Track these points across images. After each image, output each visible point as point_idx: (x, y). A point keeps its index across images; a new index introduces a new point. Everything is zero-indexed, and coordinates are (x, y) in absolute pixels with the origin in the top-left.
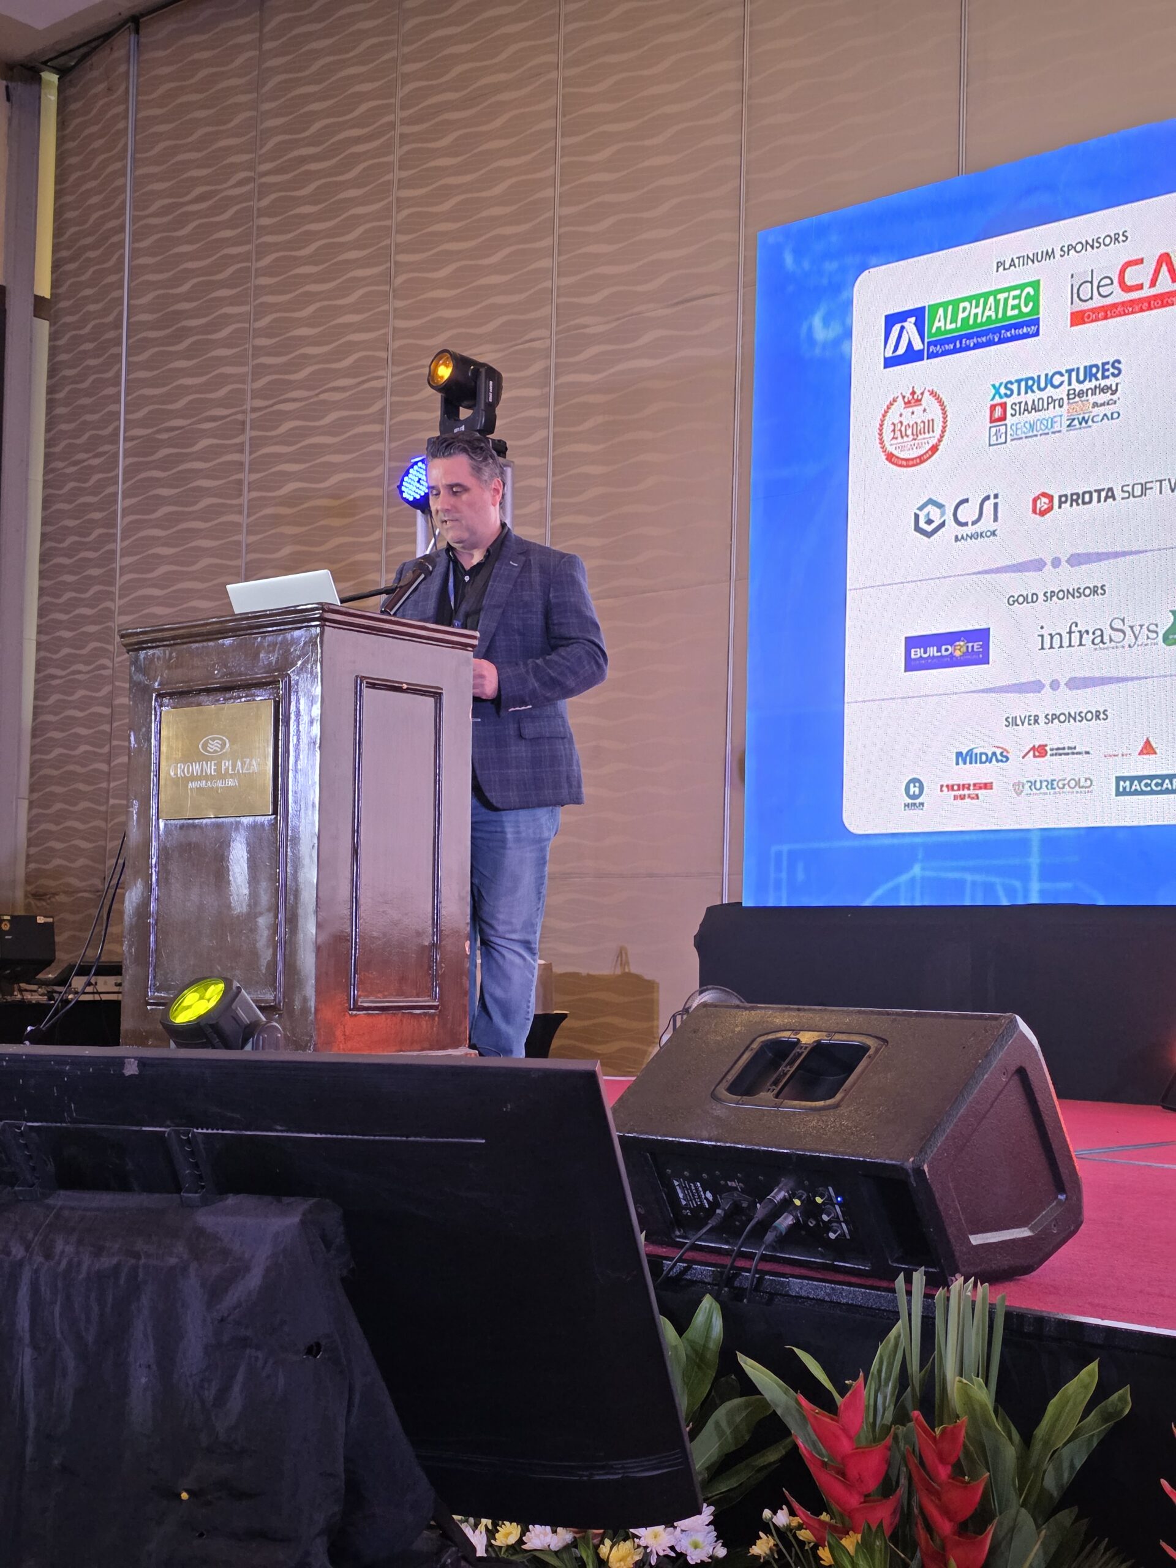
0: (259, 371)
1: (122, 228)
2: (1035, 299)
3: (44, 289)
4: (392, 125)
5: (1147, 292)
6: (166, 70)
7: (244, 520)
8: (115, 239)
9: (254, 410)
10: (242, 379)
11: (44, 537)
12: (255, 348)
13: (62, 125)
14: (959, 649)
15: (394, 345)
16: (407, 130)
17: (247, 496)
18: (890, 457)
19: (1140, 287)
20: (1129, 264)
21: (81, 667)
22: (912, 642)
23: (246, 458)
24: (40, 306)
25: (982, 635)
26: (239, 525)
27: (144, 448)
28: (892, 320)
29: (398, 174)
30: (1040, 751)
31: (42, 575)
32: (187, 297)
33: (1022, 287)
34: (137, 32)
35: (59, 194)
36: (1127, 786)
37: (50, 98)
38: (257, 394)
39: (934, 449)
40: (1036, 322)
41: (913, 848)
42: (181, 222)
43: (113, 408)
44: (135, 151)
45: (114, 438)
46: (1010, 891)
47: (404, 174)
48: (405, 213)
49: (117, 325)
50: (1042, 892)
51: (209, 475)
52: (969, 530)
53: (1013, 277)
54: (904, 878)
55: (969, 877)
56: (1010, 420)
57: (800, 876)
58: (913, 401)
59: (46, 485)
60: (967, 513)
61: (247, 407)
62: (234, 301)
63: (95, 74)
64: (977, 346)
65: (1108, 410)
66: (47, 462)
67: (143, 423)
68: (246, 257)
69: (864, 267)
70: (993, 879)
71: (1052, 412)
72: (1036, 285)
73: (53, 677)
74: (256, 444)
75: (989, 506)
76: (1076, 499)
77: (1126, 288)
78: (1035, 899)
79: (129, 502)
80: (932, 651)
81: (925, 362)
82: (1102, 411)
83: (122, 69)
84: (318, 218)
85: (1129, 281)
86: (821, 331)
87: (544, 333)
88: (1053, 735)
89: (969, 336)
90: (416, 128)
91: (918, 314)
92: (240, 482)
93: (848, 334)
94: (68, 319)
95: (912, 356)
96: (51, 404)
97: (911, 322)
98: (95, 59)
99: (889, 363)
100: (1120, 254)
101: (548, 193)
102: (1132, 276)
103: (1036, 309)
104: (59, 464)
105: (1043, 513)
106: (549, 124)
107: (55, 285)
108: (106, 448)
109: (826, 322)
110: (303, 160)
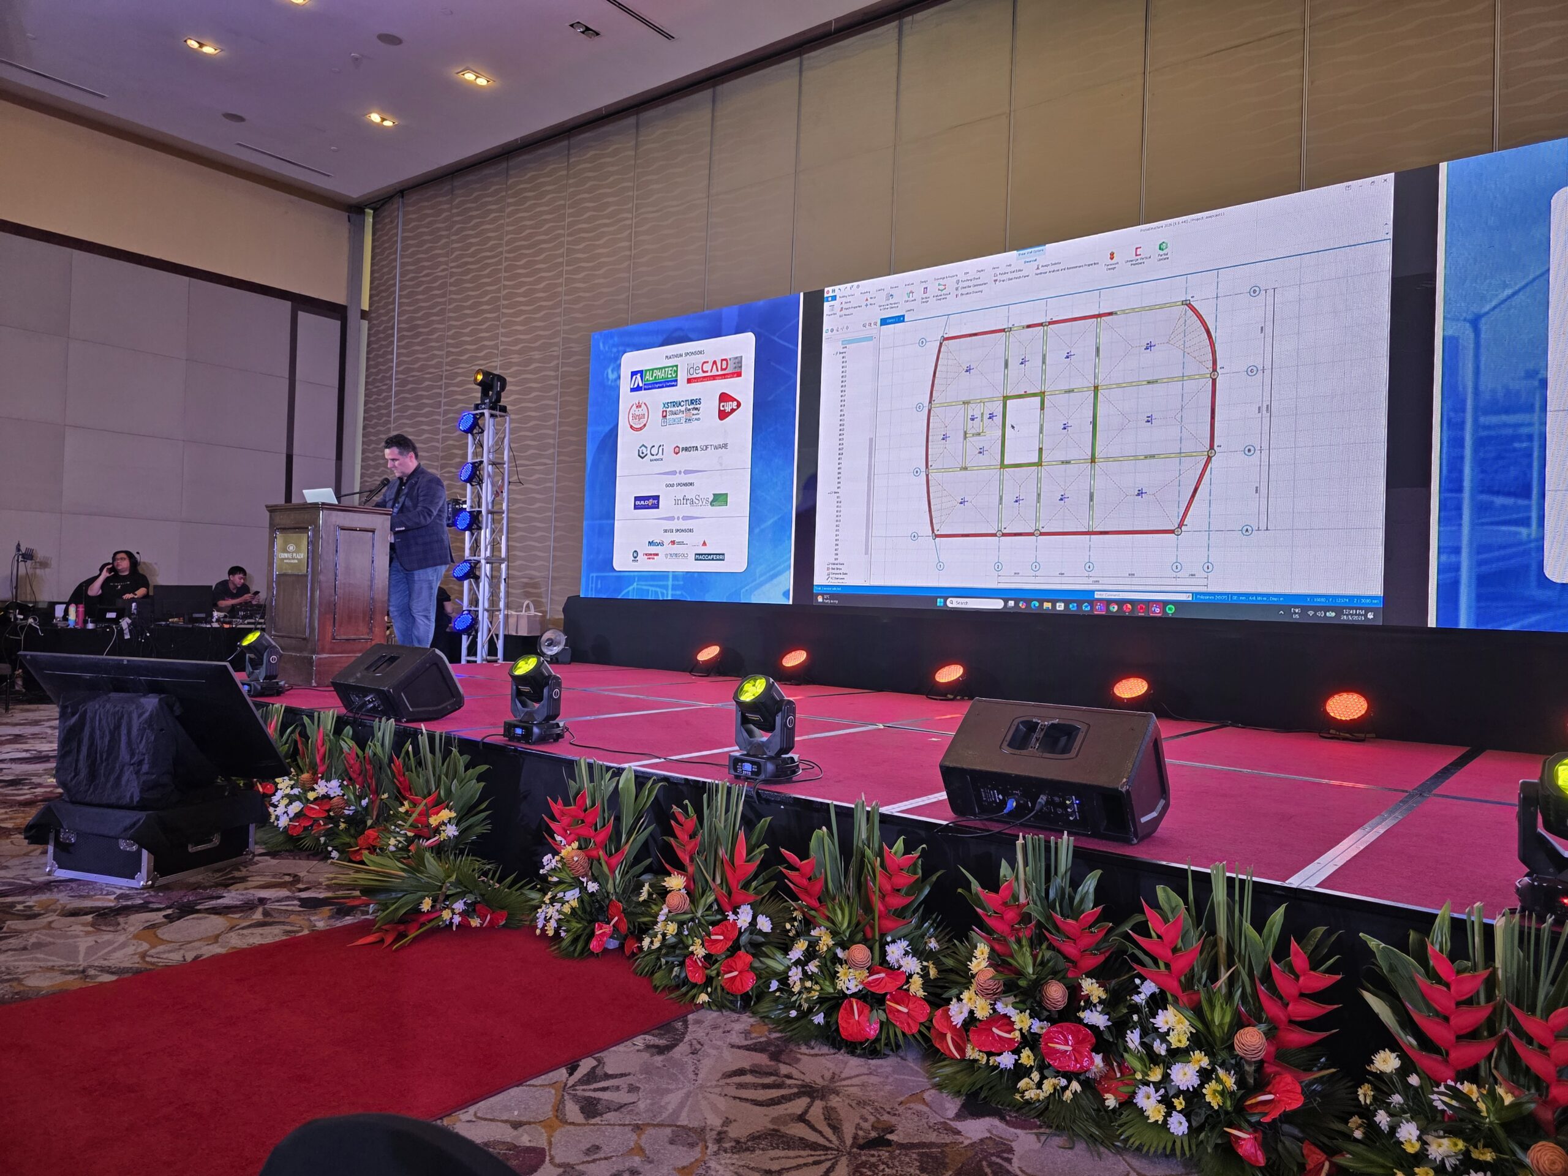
0: (449, 354)
1: (395, 285)
2: (676, 372)
3: (365, 306)
4: (501, 253)
5: (709, 374)
6: (414, 216)
7: (441, 418)
8: (392, 289)
9: (446, 371)
10: (441, 357)
11: (365, 419)
12: (448, 344)
13: (374, 234)
14: (650, 503)
15: (501, 348)
16: (508, 255)
17: (443, 408)
18: (631, 427)
19: (707, 372)
20: (705, 363)
21: (376, 478)
22: (637, 499)
23: (443, 392)
24: (364, 315)
25: (657, 498)
26: (439, 421)
27: (402, 383)
28: (634, 374)
29: (504, 274)
30: (673, 542)
31: (364, 436)
32: (420, 319)
33: (672, 367)
34: (403, 197)
35: (372, 265)
36: (699, 557)
37: (369, 220)
38: (448, 364)
39: (645, 425)
40: (676, 381)
41: (634, 577)
42: (419, 285)
43: (391, 364)
44: (402, 250)
45: (390, 378)
46: (663, 594)
47: (506, 274)
48: (507, 291)
49: (393, 328)
50: (672, 595)
51: (428, 397)
52: (655, 457)
53: (670, 363)
54: (631, 588)
55: (651, 588)
56: (668, 417)
57: (599, 586)
58: (639, 406)
59: (366, 395)
60: (654, 451)
61: (444, 369)
62: (440, 322)
63: (385, 213)
64: (659, 387)
65: (697, 417)
66: (366, 385)
67: (402, 373)
68: (444, 303)
69: (625, 352)
70: (658, 589)
71: (681, 415)
72: (677, 366)
73: (367, 482)
74: (447, 385)
75: (661, 449)
76: (686, 449)
77: (704, 372)
78: (669, 598)
79: (396, 407)
80: (642, 502)
81: (643, 391)
82: (694, 417)
83: (396, 213)
84: (472, 289)
85: (705, 369)
86: (612, 376)
87: (556, 348)
88: (677, 537)
89: (657, 383)
90: (512, 255)
91: (641, 372)
92: (440, 402)
93: (619, 377)
94: (375, 322)
95: (638, 389)
96: (368, 359)
97: (639, 376)
98: (386, 206)
99: (633, 390)
100: (701, 358)
101: (559, 289)
102: (707, 367)
103: (677, 376)
104: (370, 387)
105: (677, 453)
106: (560, 260)
107: (370, 306)
108: (388, 382)
109: (613, 371)
110: (467, 263)
